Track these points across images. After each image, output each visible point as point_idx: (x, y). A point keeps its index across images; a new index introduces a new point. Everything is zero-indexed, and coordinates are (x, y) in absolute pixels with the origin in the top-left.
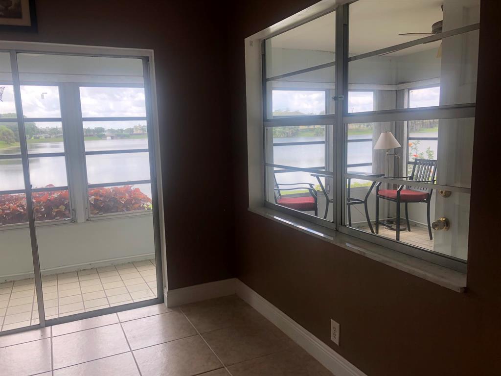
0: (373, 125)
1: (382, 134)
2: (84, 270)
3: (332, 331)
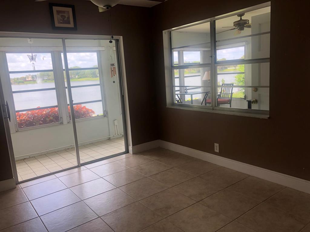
0: (201, 69)
1: (206, 72)
2: (68, 149)
3: (215, 148)
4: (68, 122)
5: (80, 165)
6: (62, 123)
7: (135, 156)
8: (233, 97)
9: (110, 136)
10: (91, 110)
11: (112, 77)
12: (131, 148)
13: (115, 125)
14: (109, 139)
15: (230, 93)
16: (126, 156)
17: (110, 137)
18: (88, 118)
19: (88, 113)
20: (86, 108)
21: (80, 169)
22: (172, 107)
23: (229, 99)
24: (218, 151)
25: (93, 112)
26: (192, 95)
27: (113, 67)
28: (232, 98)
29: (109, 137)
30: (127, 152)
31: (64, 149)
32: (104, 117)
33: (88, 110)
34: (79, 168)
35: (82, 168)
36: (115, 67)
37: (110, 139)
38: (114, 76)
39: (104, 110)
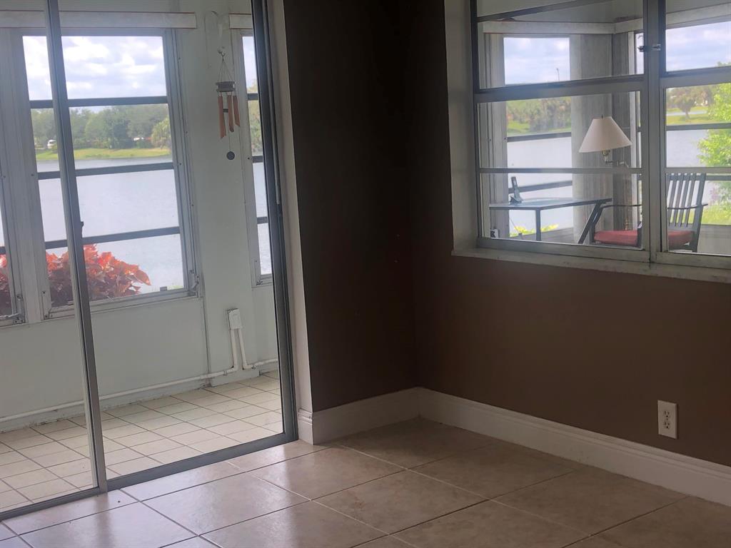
2: (44, 424)
3: (661, 419)
4: (46, 313)
5: (103, 487)
6: (20, 320)
7: (323, 451)
8: (703, 222)
9: (209, 373)
10: (134, 268)
11: (223, 134)
12: (306, 420)
13: (233, 327)
14: (207, 387)
15: (694, 203)
16: (286, 451)
17: (210, 379)
18: (122, 298)
19: (125, 282)
20: (114, 260)
21: (106, 501)
22: (478, 255)
23: (689, 229)
24: (673, 435)
25: (142, 277)
26: (538, 210)
27: (229, 97)
28: (700, 224)
29: (205, 377)
30: (290, 434)
31: (28, 424)
32: (189, 295)
33: (121, 268)
34: (100, 497)
35: (114, 497)
36: (235, 98)
37: (210, 385)
38: (232, 130)
39: (190, 268)
